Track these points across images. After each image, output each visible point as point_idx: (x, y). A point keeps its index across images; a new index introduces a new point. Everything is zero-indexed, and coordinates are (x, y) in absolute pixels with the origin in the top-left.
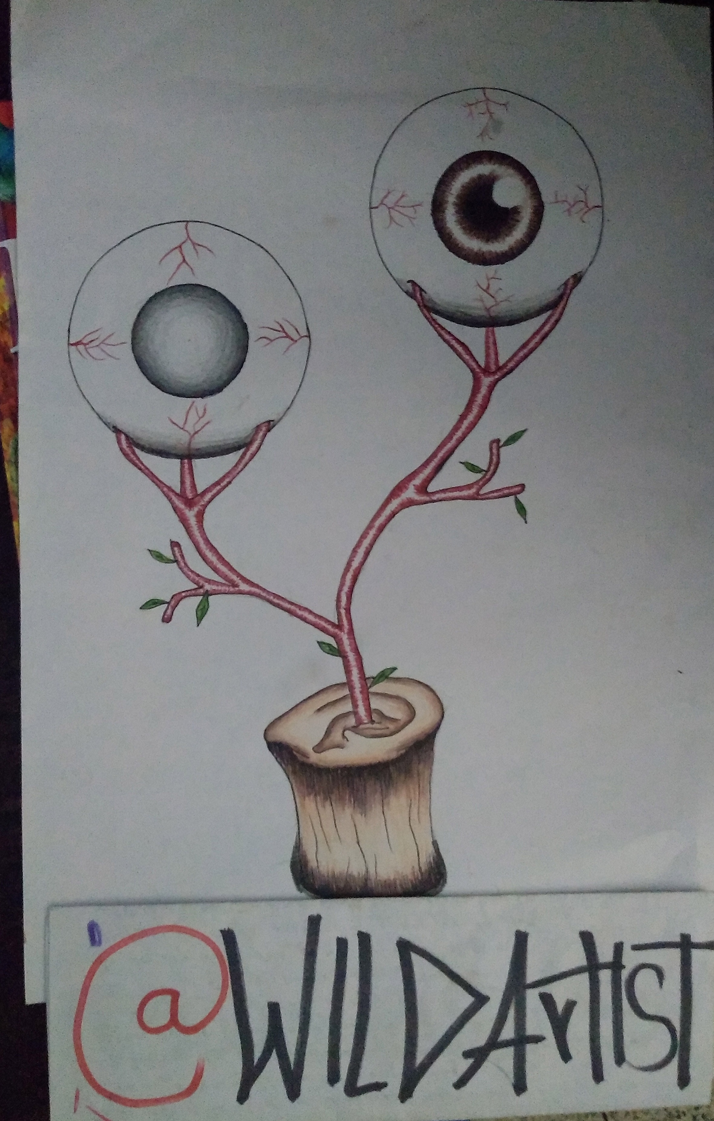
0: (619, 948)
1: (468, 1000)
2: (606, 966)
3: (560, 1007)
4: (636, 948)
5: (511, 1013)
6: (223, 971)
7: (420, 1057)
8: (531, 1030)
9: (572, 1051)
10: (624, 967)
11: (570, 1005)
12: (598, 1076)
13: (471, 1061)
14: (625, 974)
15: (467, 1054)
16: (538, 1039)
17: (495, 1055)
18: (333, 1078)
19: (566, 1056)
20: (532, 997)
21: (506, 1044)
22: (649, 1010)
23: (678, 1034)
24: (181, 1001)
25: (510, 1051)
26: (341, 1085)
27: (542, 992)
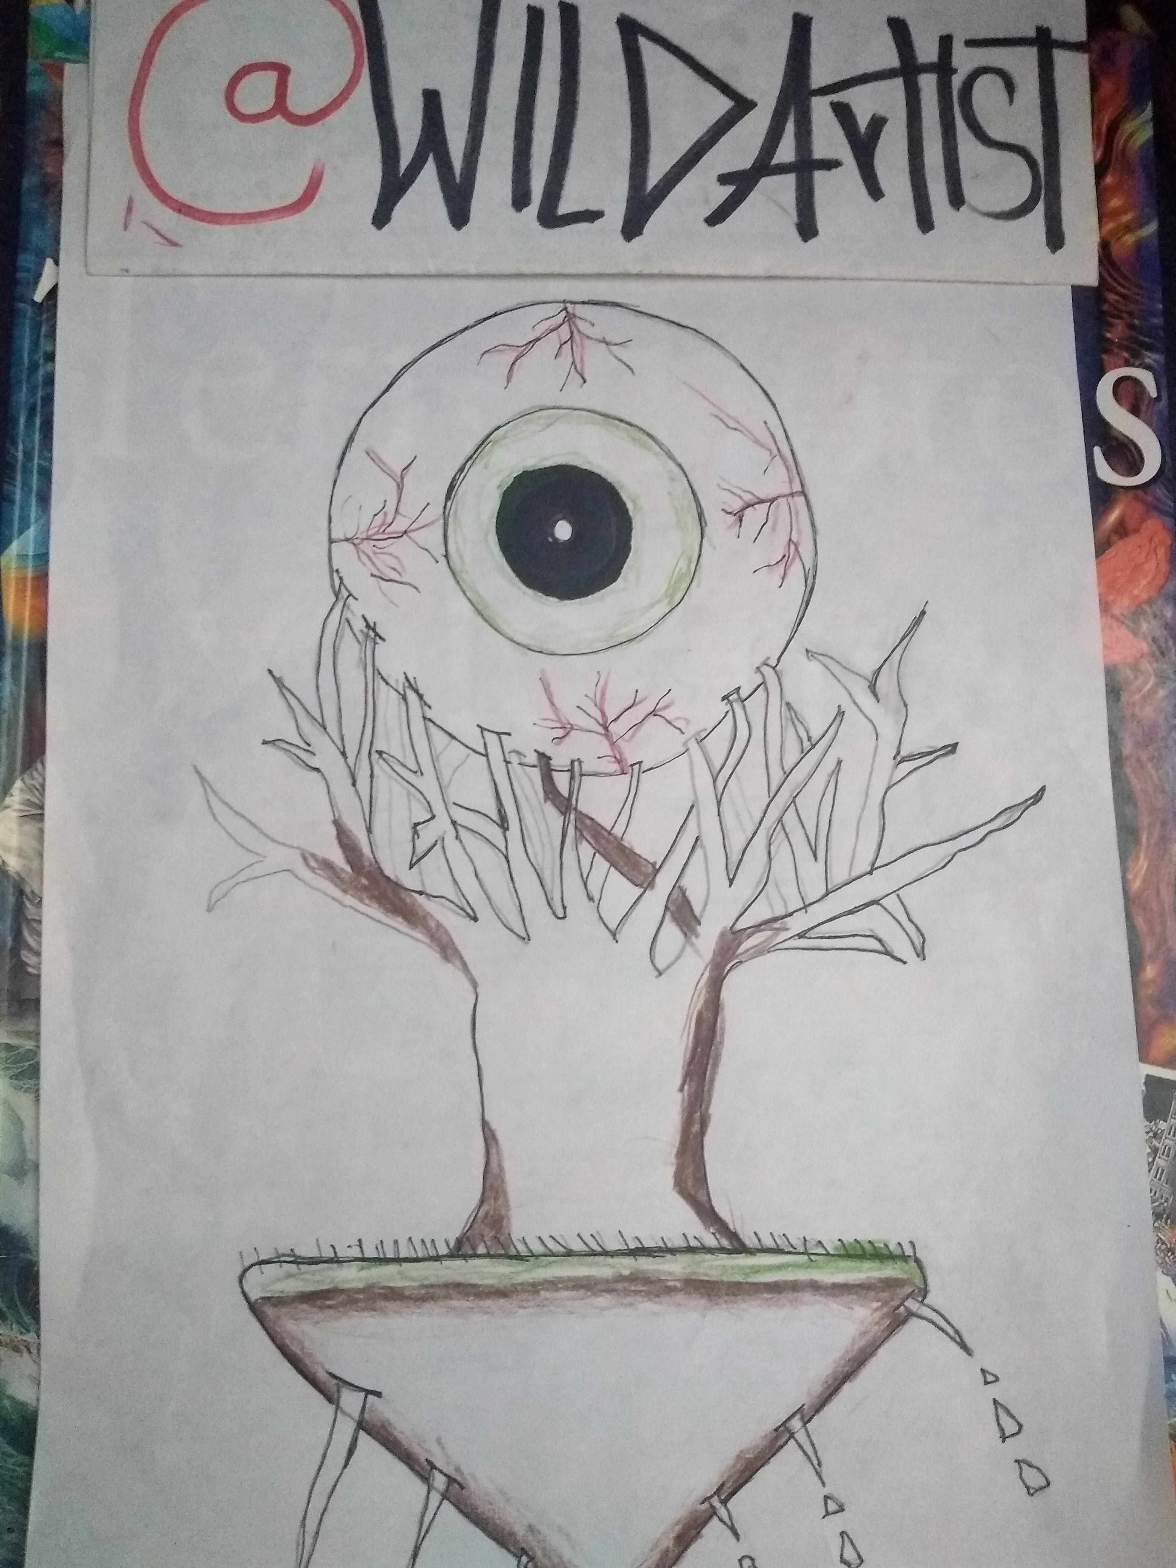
0: (946, 42)
1: (723, 105)
2: (928, 68)
3: (863, 122)
4: (971, 43)
5: (790, 127)
6: (357, 44)
7: (654, 177)
8: (820, 152)
9: (884, 185)
10: (955, 71)
11: (878, 123)
12: (925, 222)
13: (729, 189)
14: (957, 81)
15: (724, 179)
16: (831, 165)
17: (766, 183)
18: (520, 200)
19: (875, 192)
20: (820, 108)
21: (782, 169)
22: (996, 135)
23: (1042, 170)
24: (292, 80)
25: (790, 179)
26: (533, 209)
27: (836, 100)
